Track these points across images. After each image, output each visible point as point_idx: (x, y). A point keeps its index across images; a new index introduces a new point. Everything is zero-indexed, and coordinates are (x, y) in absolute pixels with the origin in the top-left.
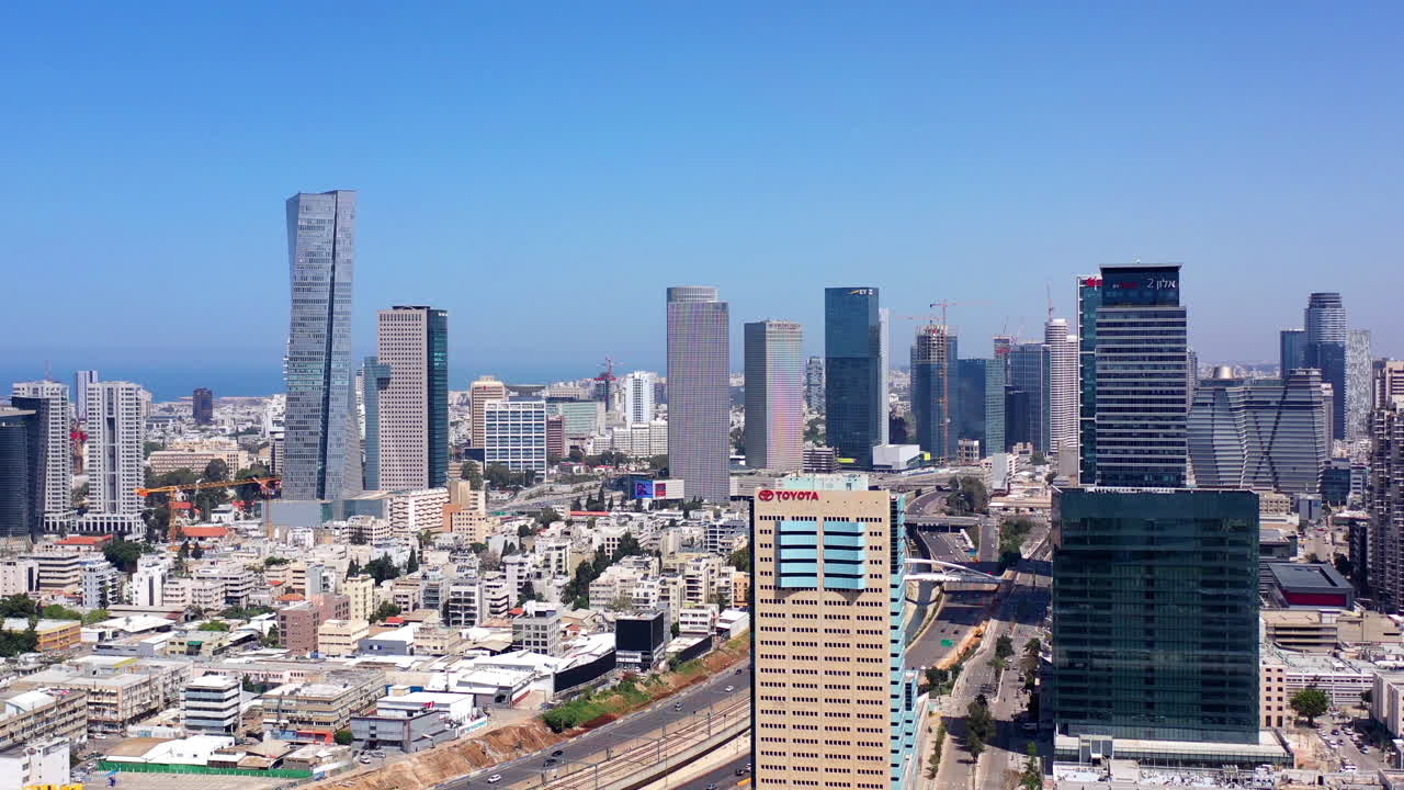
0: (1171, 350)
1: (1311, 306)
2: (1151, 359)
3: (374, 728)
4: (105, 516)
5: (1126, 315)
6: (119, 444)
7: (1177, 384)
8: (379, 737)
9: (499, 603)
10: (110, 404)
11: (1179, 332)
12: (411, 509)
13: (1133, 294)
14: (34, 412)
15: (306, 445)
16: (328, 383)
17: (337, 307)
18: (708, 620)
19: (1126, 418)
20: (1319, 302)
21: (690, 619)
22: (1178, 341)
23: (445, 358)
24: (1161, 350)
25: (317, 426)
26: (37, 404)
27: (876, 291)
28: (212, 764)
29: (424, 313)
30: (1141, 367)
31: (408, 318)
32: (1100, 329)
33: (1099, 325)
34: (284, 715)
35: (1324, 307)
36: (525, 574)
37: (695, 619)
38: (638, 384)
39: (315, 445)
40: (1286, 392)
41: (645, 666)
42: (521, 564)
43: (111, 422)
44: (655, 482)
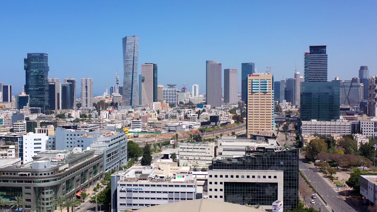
0: (324, 63)
1: (360, 69)
2: (320, 65)
3: (169, 128)
4: (85, 107)
5: (315, 56)
6: (88, 92)
7: (325, 70)
8: (170, 130)
9: (181, 118)
10: (86, 83)
11: (326, 59)
12: (154, 106)
13: (316, 52)
14: (72, 83)
15: (128, 93)
16: (133, 79)
17: (135, 62)
18: (226, 120)
19: (315, 78)
20: (362, 68)
21: (223, 120)
22: (326, 61)
23: (157, 75)
24: (322, 63)
25: (130, 89)
26: (73, 81)
27: (254, 64)
28: (142, 131)
29: (152, 65)
30: (318, 67)
31: (149, 66)
32: (309, 59)
33: (309, 58)
34: (152, 126)
35: (364, 69)
36: (185, 113)
37: (224, 120)
38: (195, 87)
39: (130, 93)
40: (352, 83)
41: (216, 125)
42: (185, 111)
43: (86, 87)
44: (204, 105)
